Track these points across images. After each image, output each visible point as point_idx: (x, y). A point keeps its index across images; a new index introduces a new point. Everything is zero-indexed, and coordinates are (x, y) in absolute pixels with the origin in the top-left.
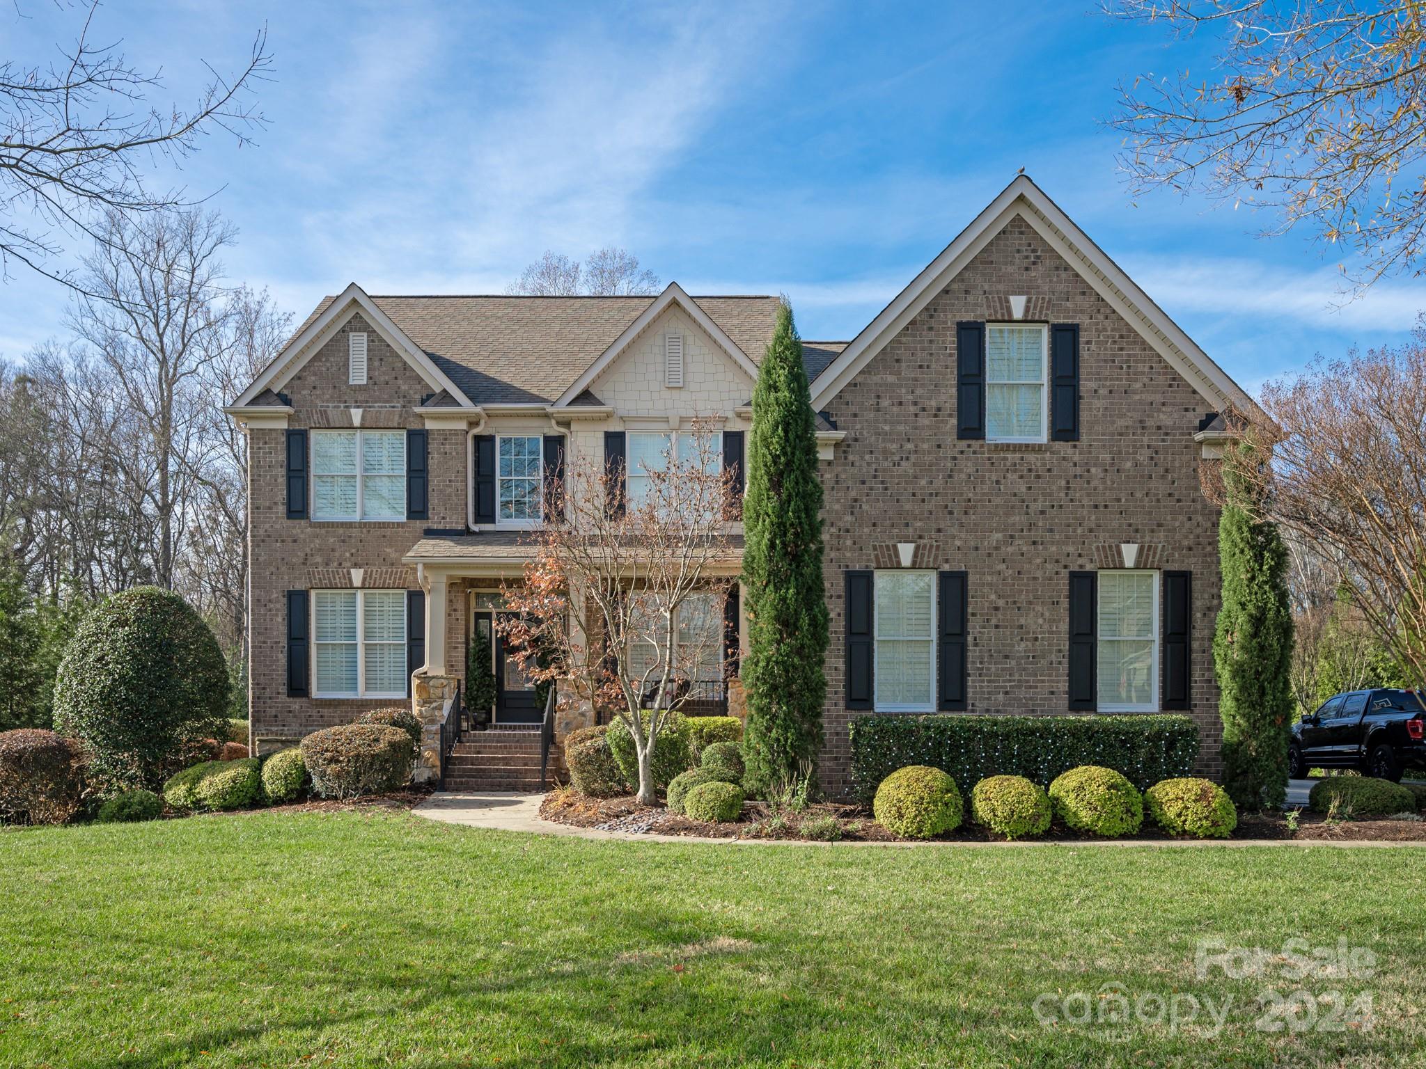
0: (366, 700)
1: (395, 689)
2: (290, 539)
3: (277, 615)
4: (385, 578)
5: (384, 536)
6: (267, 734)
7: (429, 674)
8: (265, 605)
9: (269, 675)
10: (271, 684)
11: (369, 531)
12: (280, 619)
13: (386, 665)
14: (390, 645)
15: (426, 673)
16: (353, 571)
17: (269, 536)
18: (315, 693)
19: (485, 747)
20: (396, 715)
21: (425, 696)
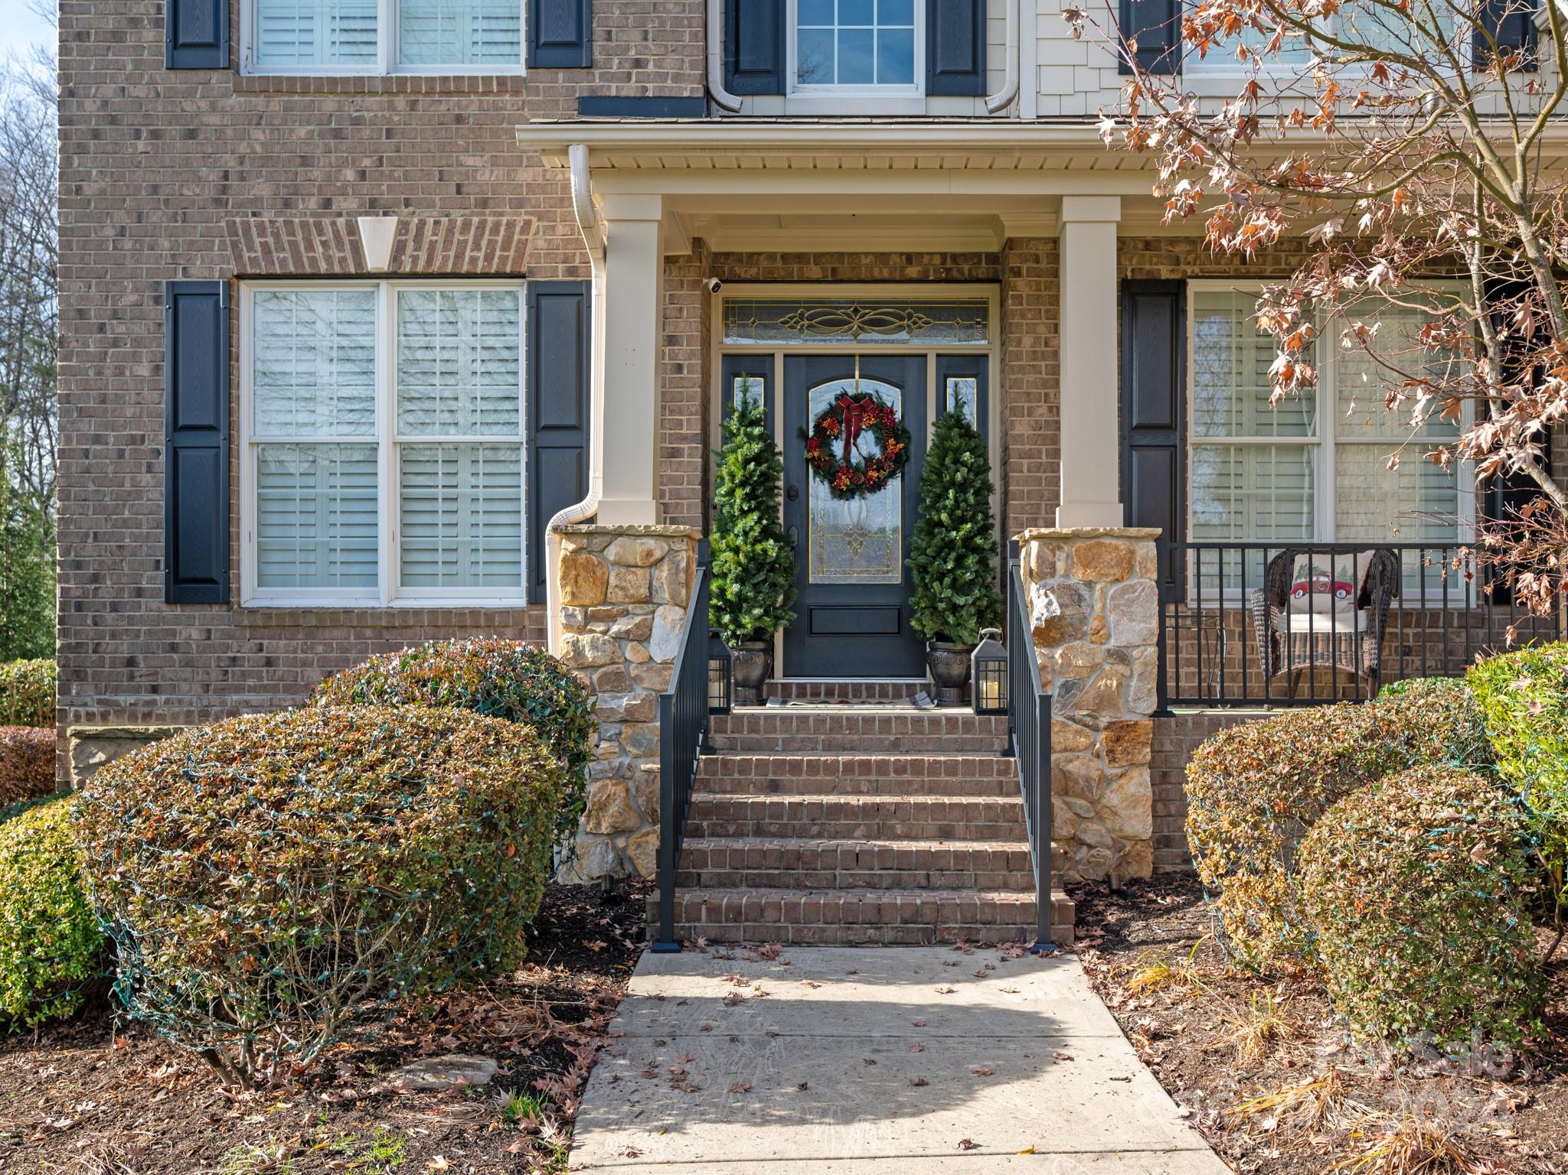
0: (404, 612)
1: (490, 579)
2: (175, 129)
3: (135, 357)
4: (463, 244)
5: (459, 119)
6: (104, 717)
7: (606, 522)
8: (102, 328)
9: (109, 537)
10: (116, 566)
11: (413, 105)
12: (144, 370)
13: (464, 507)
14: (474, 447)
15: (591, 520)
16: (364, 223)
17: (113, 120)
18: (251, 593)
19: (796, 767)
20: (494, 663)
21: (590, 594)
